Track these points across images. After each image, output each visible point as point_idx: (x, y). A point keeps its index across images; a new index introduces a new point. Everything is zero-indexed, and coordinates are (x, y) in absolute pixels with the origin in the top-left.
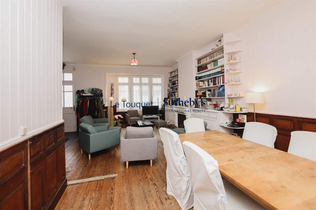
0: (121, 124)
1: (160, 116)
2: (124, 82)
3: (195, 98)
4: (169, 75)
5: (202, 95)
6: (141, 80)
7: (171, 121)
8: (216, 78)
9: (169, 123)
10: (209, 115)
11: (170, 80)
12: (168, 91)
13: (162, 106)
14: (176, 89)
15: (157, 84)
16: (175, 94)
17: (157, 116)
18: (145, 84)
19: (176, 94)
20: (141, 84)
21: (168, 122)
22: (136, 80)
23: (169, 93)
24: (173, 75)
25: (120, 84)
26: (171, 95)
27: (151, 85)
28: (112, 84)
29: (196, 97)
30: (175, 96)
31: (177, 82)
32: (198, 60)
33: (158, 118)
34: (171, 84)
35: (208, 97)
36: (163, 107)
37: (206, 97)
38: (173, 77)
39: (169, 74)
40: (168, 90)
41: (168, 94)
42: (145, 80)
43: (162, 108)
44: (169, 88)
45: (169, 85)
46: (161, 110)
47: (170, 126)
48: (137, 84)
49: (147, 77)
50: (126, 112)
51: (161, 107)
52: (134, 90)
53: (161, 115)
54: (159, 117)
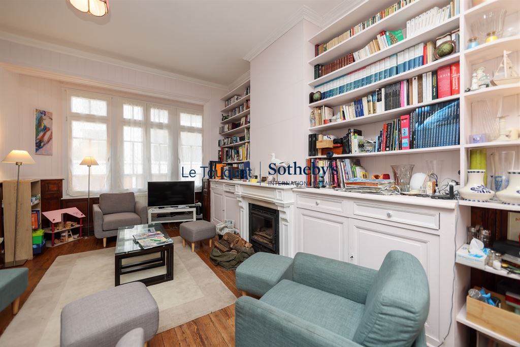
0: (76, 236)
1: (197, 207)
2: (92, 113)
3: (308, 157)
4: (222, 107)
5: (334, 148)
6: (147, 114)
7: (229, 225)
8: (399, 82)
9: (222, 229)
10: (389, 215)
11: (224, 118)
12: (219, 145)
13: (203, 183)
14: (242, 139)
15: (191, 130)
16: (238, 152)
17: (190, 207)
18: (160, 126)
19: (241, 150)
20: (146, 125)
21: (219, 226)
22: (131, 112)
23: (223, 148)
24: (234, 102)
25: (79, 117)
26: (227, 155)
27: (175, 130)
28: (44, 113)
29: (310, 155)
30: (238, 156)
31: (243, 120)
32: (317, 46)
33: (192, 212)
34: (226, 126)
35: (355, 152)
36: (206, 184)
37: (350, 151)
38: (233, 110)
39: (223, 103)
40: (219, 142)
41: (219, 151)
42: (160, 116)
43: (203, 187)
44: (222, 138)
45: (222, 131)
46: (201, 191)
47: (225, 238)
48: (135, 123)
49: (166, 110)
50: (95, 201)
51: (201, 185)
52: (125, 139)
53: (200, 204)
54: (194, 210)
